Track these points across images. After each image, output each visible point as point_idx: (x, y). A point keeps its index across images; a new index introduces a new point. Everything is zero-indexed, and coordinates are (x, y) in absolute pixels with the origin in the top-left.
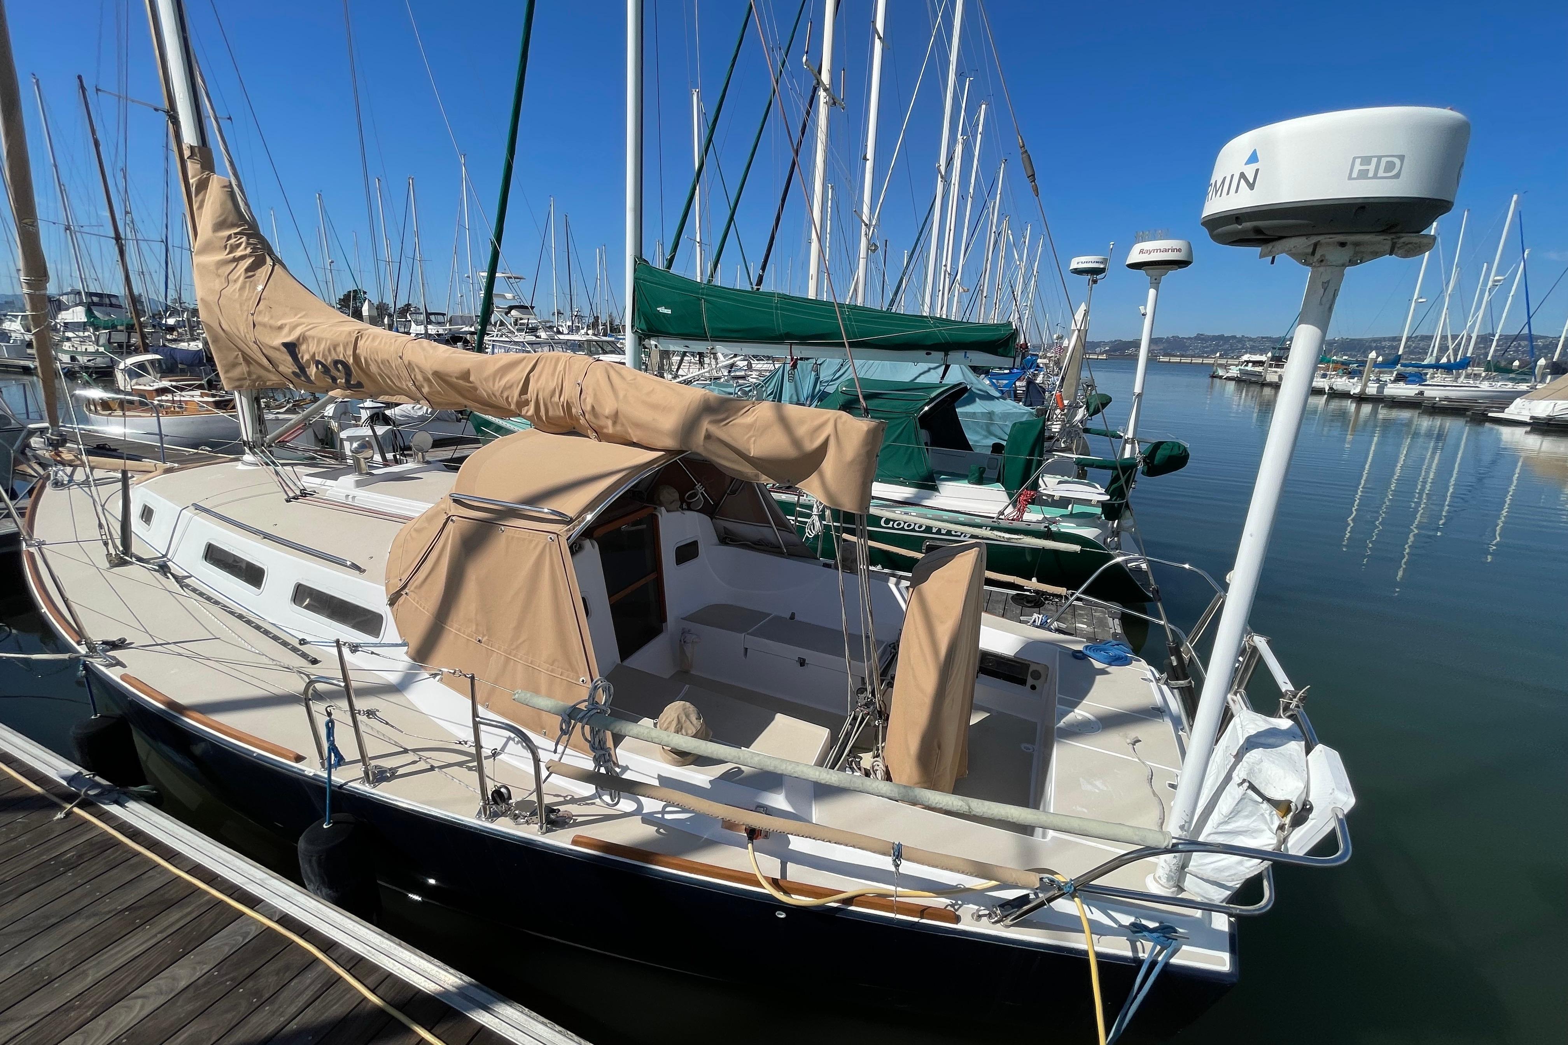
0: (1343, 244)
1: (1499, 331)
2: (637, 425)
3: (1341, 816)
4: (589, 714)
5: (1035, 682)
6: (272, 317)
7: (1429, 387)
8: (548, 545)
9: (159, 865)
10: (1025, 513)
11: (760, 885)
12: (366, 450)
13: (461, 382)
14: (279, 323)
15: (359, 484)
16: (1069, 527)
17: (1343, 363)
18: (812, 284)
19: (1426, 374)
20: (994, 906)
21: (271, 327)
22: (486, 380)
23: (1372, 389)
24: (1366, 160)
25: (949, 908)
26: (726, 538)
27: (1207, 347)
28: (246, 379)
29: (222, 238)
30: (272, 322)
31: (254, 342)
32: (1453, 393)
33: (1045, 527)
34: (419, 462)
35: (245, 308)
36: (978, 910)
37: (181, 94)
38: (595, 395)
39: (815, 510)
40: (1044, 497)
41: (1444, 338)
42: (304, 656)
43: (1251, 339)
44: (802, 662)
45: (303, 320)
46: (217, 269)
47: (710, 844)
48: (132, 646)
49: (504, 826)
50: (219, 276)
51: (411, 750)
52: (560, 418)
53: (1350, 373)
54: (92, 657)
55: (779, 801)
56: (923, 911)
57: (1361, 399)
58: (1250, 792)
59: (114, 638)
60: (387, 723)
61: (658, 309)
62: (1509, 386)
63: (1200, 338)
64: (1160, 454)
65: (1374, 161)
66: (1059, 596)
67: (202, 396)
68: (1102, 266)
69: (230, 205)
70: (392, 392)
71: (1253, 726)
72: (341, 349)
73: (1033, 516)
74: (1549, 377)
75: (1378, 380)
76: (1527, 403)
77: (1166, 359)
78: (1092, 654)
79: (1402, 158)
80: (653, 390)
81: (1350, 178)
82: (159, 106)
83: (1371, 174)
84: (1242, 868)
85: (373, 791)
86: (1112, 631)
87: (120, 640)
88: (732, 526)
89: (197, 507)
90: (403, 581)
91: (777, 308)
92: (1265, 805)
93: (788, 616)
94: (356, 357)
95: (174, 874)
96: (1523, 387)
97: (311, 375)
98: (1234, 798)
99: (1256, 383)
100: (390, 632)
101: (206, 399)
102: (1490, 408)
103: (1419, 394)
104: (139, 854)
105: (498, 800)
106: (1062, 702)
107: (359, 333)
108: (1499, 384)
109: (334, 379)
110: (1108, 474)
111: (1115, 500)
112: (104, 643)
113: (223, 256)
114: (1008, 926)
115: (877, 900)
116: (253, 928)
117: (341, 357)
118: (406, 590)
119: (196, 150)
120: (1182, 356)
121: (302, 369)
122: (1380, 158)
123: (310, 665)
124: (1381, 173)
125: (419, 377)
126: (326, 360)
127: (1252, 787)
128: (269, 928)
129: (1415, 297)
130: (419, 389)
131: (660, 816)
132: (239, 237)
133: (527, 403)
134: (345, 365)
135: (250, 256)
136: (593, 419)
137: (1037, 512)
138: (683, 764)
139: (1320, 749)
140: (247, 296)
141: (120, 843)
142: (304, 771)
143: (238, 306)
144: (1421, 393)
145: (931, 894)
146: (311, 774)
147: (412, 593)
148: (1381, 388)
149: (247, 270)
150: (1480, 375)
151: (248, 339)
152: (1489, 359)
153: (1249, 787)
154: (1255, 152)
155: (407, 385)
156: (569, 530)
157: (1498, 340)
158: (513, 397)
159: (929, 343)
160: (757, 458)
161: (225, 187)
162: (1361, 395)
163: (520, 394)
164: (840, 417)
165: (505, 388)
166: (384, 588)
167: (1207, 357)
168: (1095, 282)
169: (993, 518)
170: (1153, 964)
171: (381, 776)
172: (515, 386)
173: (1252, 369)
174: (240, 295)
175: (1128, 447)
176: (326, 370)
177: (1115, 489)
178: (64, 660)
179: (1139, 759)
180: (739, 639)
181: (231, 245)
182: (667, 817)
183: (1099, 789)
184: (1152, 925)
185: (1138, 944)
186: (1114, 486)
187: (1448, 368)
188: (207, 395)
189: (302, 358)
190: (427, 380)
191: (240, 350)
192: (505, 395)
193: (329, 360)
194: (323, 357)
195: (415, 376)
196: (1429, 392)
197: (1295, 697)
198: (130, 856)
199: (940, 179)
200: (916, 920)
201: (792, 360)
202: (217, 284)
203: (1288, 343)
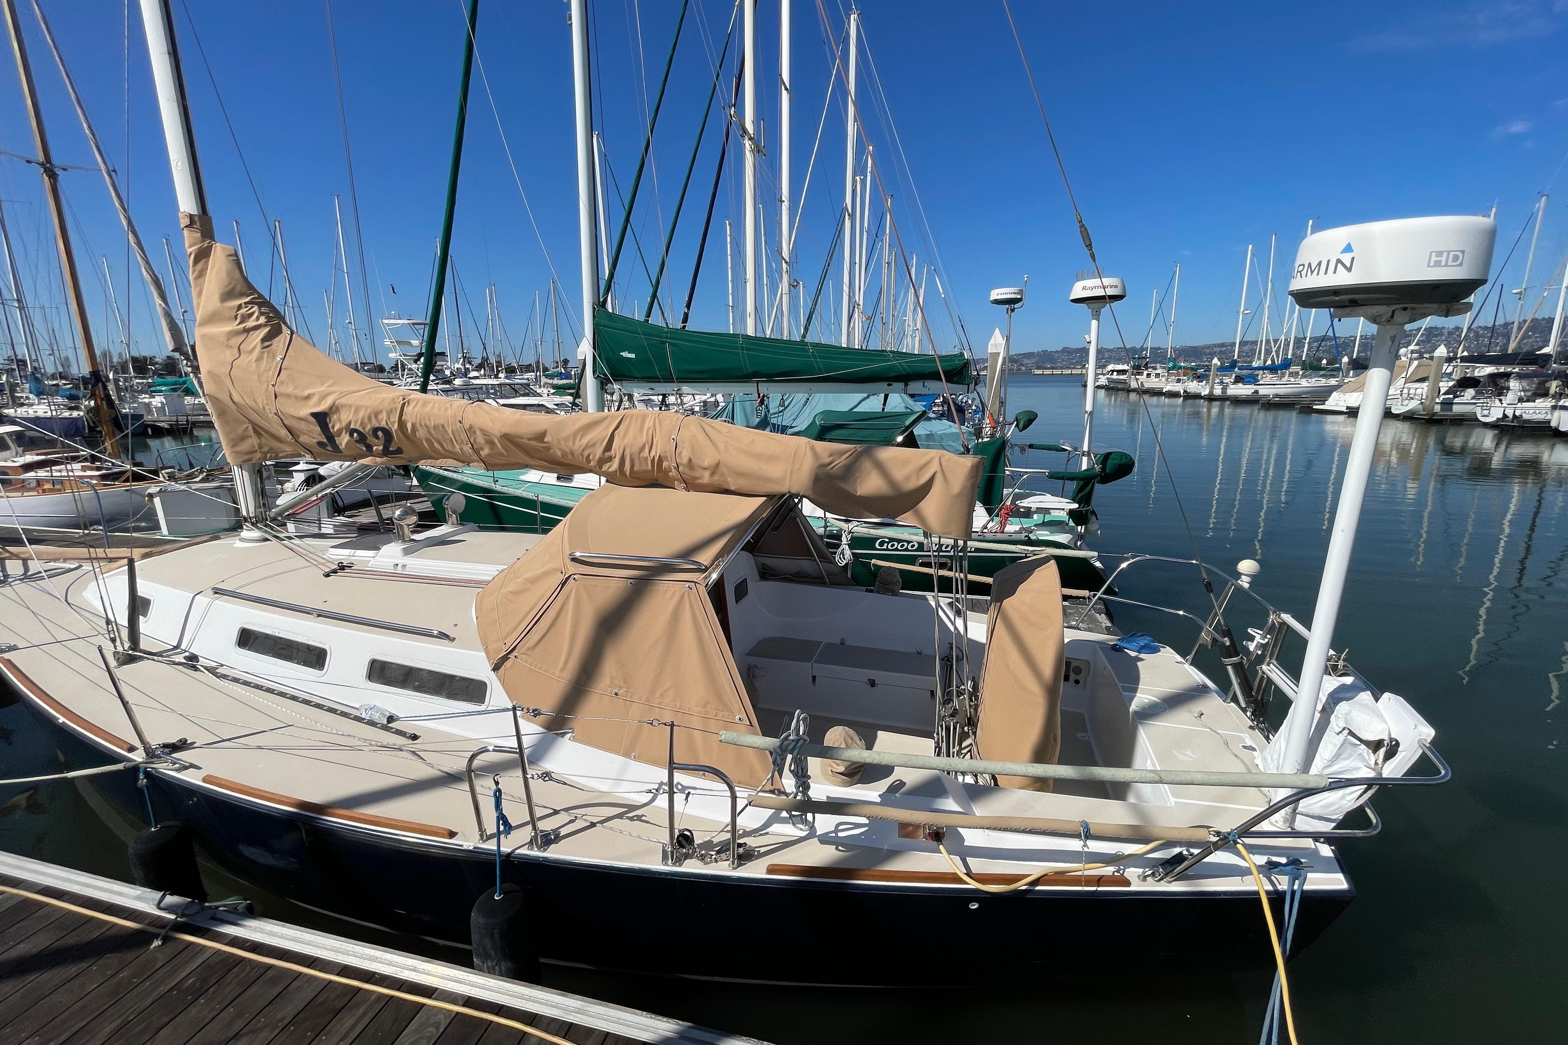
0: (1405, 309)
1: (1308, 335)
2: (741, 474)
3: (1428, 745)
4: (799, 745)
5: (1078, 677)
6: (296, 388)
7: (1262, 387)
8: (686, 594)
9: (301, 974)
10: (1007, 526)
11: (962, 882)
12: (408, 517)
13: (534, 443)
14: (306, 393)
15: (407, 552)
16: (1044, 535)
17: (1192, 369)
18: (750, 322)
19: (1257, 375)
20: (1154, 866)
21: (296, 397)
22: (566, 439)
23: (1218, 391)
24: (1439, 254)
25: (1116, 874)
26: (766, 574)
27: (1072, 359)
28: (256, 451)
29: (232, 308)
30: (297, 392)
31: (276, 415)
32: (1282, 390)
33: (1026, 536)
34: (453, 524)
35: (264, 379)
36: (1144, 873)
37: (180, 162)
38: (693, 449)
39: (844, 539)
40: (1021, 510)
41: (1268, 341)
42: (399, 733)
43: (1109, 350)
44: (872, 683)
45: (335, 389)
46: (228, 340)
47: (893, 854)
48: (195, 745)
49: (692, 867)
50: (231, 347)
51: (562, 810)
52: (646, 471)
53: (1199, 377)
54: (153, 763)
55: (950, 804)
56: (1100, 880)
57: (1211, 398)
58: (1350, 737)
59: (173, 740)
60: (565, 784)
61: (621, 354)
62: (1323, 382)
63: (1066, 351)
64: (1111, 463)
65: (1445, 254)
66: (1084, 598)
67: (84, 469)
68: (1019, 297)
69: (237, 274)
70: (436, 456)
71: (1330, 685)
72: (384, 415)
73: (1013, 527)
74: (1352, 372)
75: (1222, 382)
76: (1342, 395)
77: (1040, 372)
78: (1125, 645)
79: (1463, 252)
80: (753, 441)
81: (1429, 266)
82: (31, 158)
83: (1443, 263)
84: (1344, 802)
85: (545, 855)
86: (1104, 626)
87: (180, 741)
88: (769, 561)
89: (217, 591)
90: (508, 645)
91: (742, 349)
92: (1363, 747)
93: (838, 641)
94: (402, 424)
95: (323, 980)
96: (1333, 382)
97: (341, 444)
98: (1335, 745)
99: (1123, 390)
100: (497, 696)
101: (89, 473)
102: (1313, 402)
103: (1254, 393)
104: (271, 967)
105: (684, 843)
106: (1126, 689)
107: (404, 399)
108: (1313, 380)
109: (369, 448)
110: (1073, 485)
111: (1083, 507)
112: (165, 746)
113: (233, 326)
114: (1170, 882)
115: (1059, 877)
116: (441, 1016)
117: (383, 424)
118: (515, 653)
119: (196, 219)
120: (1052, 368)
121: (331, 438)
122: (1449, 252)
123: (411, 742)
124: (1450, 263)
125: (480, 439)
126: (364, 428)
127: (1351, 733)
128: (458, 1013)
129: (1242, 309)
130: (477, 451)
131: (834, 835)
132: (250, 306)
133: (610, 459)
134: (387, 433)
135: (265, 325)
136: (687, 471)
137: (1017, 524)
138: (851, 784)
139: (1386, 696)
140: (266, 366)
141: (243, 959)
142: (461, 846)
143: (256, 377)
144: (1256, 392)
145: (1103, 865)
146: (471, 848)
147: (522, 656)
148: (1224, 389)
149: (263, 340)
150: (1297, 373)
151: (268, 411)
152: (1303, 359)
153: (1349, 734)
154: (1349, 245)
155: (461, 449)
156: (706, 578)
157: (1309, 343)
158: (594, 456)
159: (891, 375)
160: (863, 497)
161: (230, 255)
162: (1211, 395)
163: (604, 452)
164: (943, 455)
165: (587, 447)
166: (483, 654)
167: (1074, 368)
168: (1013, 310)
169: (978, 532)
170: (1293, 893)
171: (548, 839)
172: (599, 443)
173: (1118, 377)
174: (257, 366)
175: (1085, 459)
176: (362, 438)
177: (1081, 497)
178: (119, 771)
179: (1211, 729)
180: (805, 669)
181: (242, 315)
182: (841, 834)
183: (1192, 758)
184: (1284, 860)
185: (1273, 878)
186: (1080, 495)
187: (1273, 369)
188: (91, 469)
189: (333, 427)
190: (491, 443)
191: (250, 421)
192: (586, 453)
193: (369, 427)
194: (360, 425)
195: (475, 439)
196: (1263, 391)
197: (1339, 659)
198: (262, 971)
199: (847, 217)
200: (1094, 889)
201: (759, 397)
202: (229, 355)
203: (1144, 352)
